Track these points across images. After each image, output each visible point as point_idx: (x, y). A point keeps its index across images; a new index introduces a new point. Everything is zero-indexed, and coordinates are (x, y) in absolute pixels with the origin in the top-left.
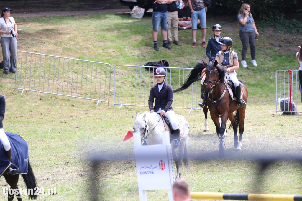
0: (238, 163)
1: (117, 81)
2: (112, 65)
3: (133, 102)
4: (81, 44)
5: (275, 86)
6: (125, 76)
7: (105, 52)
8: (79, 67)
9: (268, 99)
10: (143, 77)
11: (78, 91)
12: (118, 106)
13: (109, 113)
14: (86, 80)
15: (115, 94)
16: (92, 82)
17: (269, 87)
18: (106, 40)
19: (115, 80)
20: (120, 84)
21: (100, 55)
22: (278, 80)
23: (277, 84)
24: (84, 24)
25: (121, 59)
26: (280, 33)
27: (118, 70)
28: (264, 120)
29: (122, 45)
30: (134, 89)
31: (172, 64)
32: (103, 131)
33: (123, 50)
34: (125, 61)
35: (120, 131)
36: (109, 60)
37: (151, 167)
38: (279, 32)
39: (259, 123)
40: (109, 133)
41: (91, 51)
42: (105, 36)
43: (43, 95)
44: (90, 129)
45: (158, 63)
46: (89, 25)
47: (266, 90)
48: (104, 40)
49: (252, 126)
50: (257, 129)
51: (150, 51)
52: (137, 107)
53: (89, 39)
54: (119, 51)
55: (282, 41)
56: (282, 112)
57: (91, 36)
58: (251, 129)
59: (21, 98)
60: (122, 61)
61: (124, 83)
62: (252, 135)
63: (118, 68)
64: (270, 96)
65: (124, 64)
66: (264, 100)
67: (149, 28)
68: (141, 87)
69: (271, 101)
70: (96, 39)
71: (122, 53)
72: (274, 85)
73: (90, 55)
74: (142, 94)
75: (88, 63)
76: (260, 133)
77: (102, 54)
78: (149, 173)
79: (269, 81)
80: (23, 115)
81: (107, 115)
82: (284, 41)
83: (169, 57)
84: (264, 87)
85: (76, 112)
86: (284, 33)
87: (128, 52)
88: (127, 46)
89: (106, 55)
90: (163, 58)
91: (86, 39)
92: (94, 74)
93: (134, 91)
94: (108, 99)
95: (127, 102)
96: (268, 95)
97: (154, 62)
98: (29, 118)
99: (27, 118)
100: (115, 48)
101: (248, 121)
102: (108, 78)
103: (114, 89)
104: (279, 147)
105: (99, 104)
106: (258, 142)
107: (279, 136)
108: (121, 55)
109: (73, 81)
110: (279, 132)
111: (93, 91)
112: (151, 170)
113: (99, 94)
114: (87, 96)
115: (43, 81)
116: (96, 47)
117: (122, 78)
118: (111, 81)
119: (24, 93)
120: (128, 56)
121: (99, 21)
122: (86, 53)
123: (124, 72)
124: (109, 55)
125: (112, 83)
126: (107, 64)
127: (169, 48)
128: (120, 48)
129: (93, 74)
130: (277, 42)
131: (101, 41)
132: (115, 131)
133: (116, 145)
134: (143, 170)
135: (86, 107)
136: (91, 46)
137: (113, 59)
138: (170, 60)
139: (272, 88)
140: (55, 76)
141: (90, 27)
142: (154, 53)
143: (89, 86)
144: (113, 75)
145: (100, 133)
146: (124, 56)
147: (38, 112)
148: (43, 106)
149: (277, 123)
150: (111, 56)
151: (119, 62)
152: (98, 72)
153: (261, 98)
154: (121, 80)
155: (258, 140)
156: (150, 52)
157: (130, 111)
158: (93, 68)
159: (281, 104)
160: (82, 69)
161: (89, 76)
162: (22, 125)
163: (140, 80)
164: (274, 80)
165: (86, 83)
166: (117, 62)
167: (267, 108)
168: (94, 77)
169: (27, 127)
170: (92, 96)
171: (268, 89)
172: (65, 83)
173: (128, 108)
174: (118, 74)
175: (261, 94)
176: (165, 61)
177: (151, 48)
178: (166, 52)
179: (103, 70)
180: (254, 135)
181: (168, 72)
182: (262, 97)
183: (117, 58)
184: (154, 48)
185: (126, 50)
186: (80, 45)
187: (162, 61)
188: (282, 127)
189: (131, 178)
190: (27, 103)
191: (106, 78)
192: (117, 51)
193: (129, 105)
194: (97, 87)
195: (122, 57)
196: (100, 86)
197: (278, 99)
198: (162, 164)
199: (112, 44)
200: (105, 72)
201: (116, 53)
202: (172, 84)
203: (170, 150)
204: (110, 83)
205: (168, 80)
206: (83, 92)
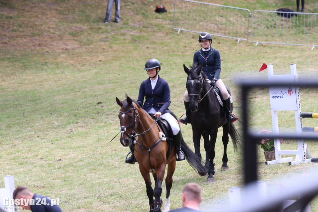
1: (254, 23)
3: (267, 41)
8: (224, 12)
10: (275, 20)
11: (223, 31)
12: (254, 44)
13: (247, 49)
14: (229, 22)
15: (252, 34)
16: (234, 24)
20: (256, 26)
27: (255, 15)
30: (268, 30)
32: (243, 64)
34: (261, 8)
35: (256, 64)
40: (247, 65)
43: (195, 34)
44: (232, 61)
52: (270, 45)
59: (178, 37)
60: (259, 7)
61: (260, 25)
63: (255, 13)
68: (273, 29)
74: (275, 34)
75: (231, 9)
78: (280, 97)
80: (179, 50)
81: (246, 51)
85: (221, 48)
87: (263, 0)
93: (268, 31)
94: (246, 38)
95: (262, 41)
98: (184, 52)
99: (183, 53)
103: (252, 29)
105: (240, 42)
108: (258, 2)
109: (219, 23)
111: (235, 31)
112: (281, 95)
113: (240, 34)
114: (230, 35)
115: (195, 22)
117: (258, 21)
118: (250, 23)
119: (180, 32)
120: (264, 4)
123: (260, 16)
125: (250, 25)
126: (246, 10)
129: (235, 17)
132: (252, 63)
133: (253, 75)
134: (275, 95)
135: (228, 44)
137: (251, 6)
140: (205, 19)
143: (231, 28)
144: (251, 19)
145: (240, 65)
147: (191, 47)
148: (195, 43)
150: (250, 3)
151: (256, 8)
152: (239, 16)
154: (257, 23)
156: (281, 0)
157: (265, 48)
158: (235, 13)
160: (227, 13)
161: (232, 19)
162: (178, 58)
163: (273, 23)
165: (229, 25)
168: (236, 20)
169: (182, 59)
170: (234, 35)
172: (213, 25)
173: (262, 45)
174: (255, 18)
179: (243, 14)
181: (295, 17)
183: (254, 5)
189: (265, 101)
190: (183, 40)
191: (246, 20)
193: (264, 43)
194: (238, 28)
195: (259, 4)
196: (241, 27)
198: (290, 91)
200: (245, 16)
201: (254, 1)
202: (298, 26)
203: (297, 78)
204: (248, 25)
205: (296, 23)
206: (227, 32)
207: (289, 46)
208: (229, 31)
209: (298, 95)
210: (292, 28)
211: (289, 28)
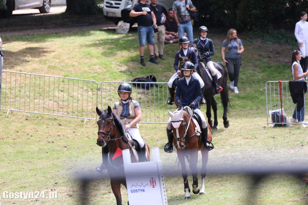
0: (230, 177)
1: (104, 98)
2: (98, 82)
4: (66, 61)
5: (266, 98)
6: (113, 93)
7: (91, 69)
8: (65, 85)
9: (259, 111)
11: (64, 110)
14: (72, 98)
16: (78, 101)
17: (259, 99)
18: (92, 56)
19: (102, 97)
20: (107, 101)
21: (86, 72)
22: (269, 92)
23: (267, 96)
24: (69, 41)
25: (108, 76)
26: (269, 44)
27: (104, 87)
28: (255, 133)
29: (108, 62)
31: (160, 79)
32: (92, 150)
33: (109, 66)
34: (112, 78)
36: (95, 77)
37: (142, 185)
38: (267, 43)
39: (251, 136)
40: (98, 151)
41: (77, 69)
42: (90, 53)
43: (29, 115)
44: (78, 148)
45: (145, 79)
46: (73, 42)
47: (256, 103)
48: (89, 56)
49: (243, 140)
50: (248, 142)
51: (136, 66)
53: (74, 57)
54: (106, 67)
55: (271, 52)
56: (273, 124)
57: (77, 53)
58: (242, 143)
59: (7, 119)
60: (109, 77)
61: (111, 100)
62: (243, 148)
63: (105, 84)
64: (260, 108)
65: (111, 80)
66: (255, 113)
67: (135, 43)
69: (262, 113)
70: (81, 56)
71: (108, 69)
72: (264, 97)
73: (76, 73)
75: (74, 81)
76: (252, 147)
77: (88, 71)
78: (140, 191)
79: (259, 93)
80: (10, 136)
81: (95, 134)
82: (273, 52)
83: (156, 72)
84: (254, 99)
85: (63, 131)
86: (272, 44)
87: (114, 69)
88: (113, 62)
89: (92, 72)
90: (151, 73)
91: (71, 57)
92: (81, 92)
94: (95, 117)
96: (259, 108)
97: (141, 78)
98: (16, 139)
99: (14, 139)
100: (101, 65)
101: (239, 134)
102: (95, 95)
103: (101, 106)
104: (271, 160)
105: (87, 123)
106: (250, 156)
107: (271, 149)
108: (108, 71)
109: (59, 99)
110: (271, 144)
111: (79, 109)
112: (142, 188)
113: (87, 112)
114: (74, 114)
115: (28, 100)
116: (82, 65)
117: (109, 95)
118: (98, 98)
119: (9, 113)
120: (115, 73)
121: (84, 38)
122: (71, 71)
123: (111, 89)
124: (95, 71)
125: (99, 101)
126: (93, 81)
127: (156, 63)
128: (106, 64)
129: (79, 91)
130: (266, 53)
131: (87, 58)
134: (134, 188)
135: (73, 125)
136: (76, 64)
137: (99, 76)
138: (157, 75)
139: (262, 100)
140: (40, 95)
141: (75, 44)
142: (141, 68)
143: (75, 105)
144: (100, 93)
145: (88, 152)
146: (111, 72)
147: (24, 132)
148: (29, 127)
149: (269, 135)
150: (97, 73)
151: (105, 79)
152: (84, 89)
153: (252, 111)
154: (108, 97)
155: (250, 153)
156: (137, 68)
158: (79, 85)
159: (272, 116)
160: (68, 87)
161: (75, 94)
162: (8, 147)
164: (264, 91)
165: (73, 101)
166: (104, 79)
167: (258, 121)
168: (80, 94)
169: (13, 148)
170: (79, 114)
171: (258, 101)
172: (51, 102)
174: (104, 91)
175: (251, 107)
176: (152, 77)
177: (137, 63)
178: (153, 67)
179: (89, 87)
180: (246, 149)
181: (156, 88)
182: (252, 109)
183: (103, 75)
184: (140, 64)
185: (113, 66)
186: (65, 63)
187: (149, 76)
188: (274, 139)
190: (13, 124)
191: (93, 95)
192: (103, 67)
194: (84, 105)
195: (109, 73)
196: (87, 104)
197: (268, 111)
198: (153, 182)
199: (98, 60)
200: (92, 89)
201: (102, 70)
202: (160, 100)
203: (161, 166)
204: (97, 100)
205: (156, 95)
206: (70, 110)
207: (150, 125)
208: (73, 109)
209: (162, 186)
210: (152, 102)
211: (148, 102)
